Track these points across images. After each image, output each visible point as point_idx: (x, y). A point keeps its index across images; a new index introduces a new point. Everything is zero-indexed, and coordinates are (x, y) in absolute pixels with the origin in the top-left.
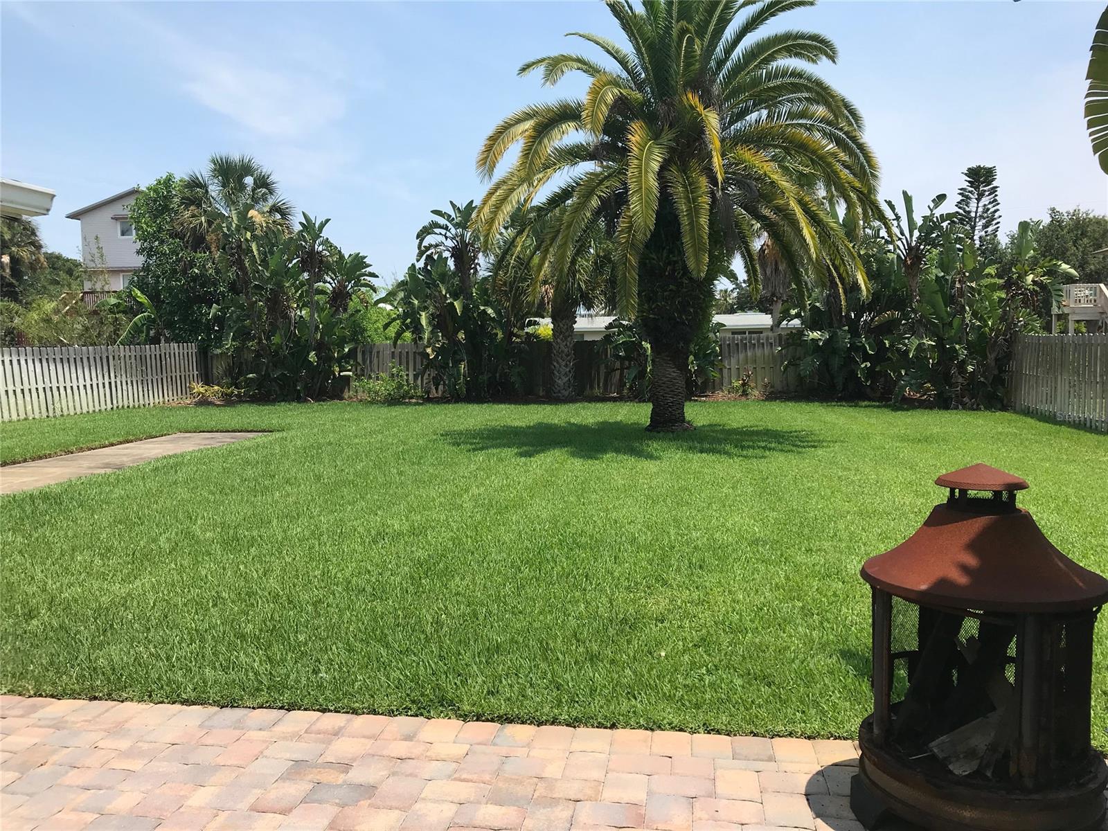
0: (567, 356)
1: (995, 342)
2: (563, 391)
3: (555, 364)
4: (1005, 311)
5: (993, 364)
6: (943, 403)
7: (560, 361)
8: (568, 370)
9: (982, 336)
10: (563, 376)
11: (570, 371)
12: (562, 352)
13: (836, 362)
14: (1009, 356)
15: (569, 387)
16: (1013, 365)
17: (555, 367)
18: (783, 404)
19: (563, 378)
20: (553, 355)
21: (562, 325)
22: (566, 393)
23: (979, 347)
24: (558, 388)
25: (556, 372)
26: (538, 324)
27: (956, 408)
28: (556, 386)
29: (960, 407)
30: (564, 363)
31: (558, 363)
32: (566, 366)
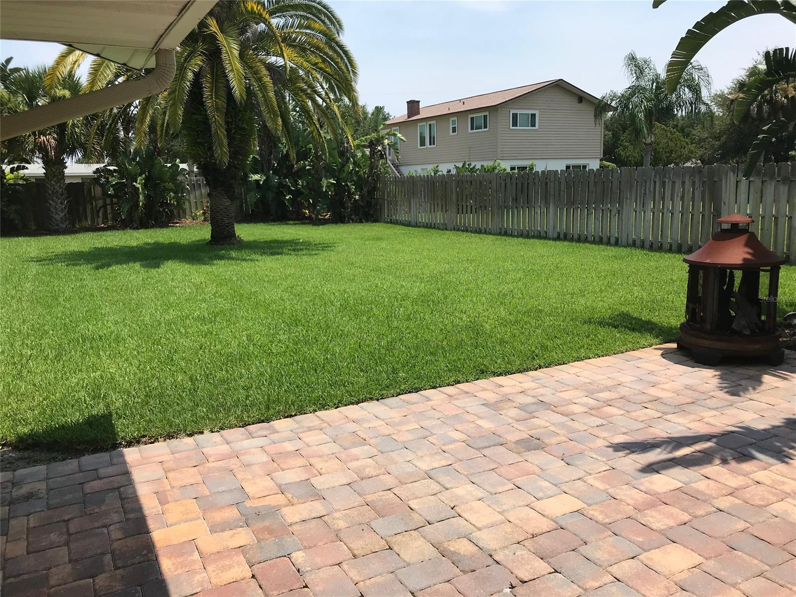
0: (62, 195)
1: (368, 181)
2: (61, 224)
3: (51, 202)
4: (371, 161)
5: (366, 194)
6: (339, 219)
7: (56, 200)
8: (64, 206)
9: (360, 177)
10: (59, 210)
11: (65, 208)
12: (57, 191)
13: (270, 195)
14: (375, 188)
15: (66, 221)
16: (377, 195)
17: (50, 204)
18: (255, 225)
19: (59, 213)
20: (47, 195)
21: (54, 170)
22: (64, 226)
23: (360, 184)
24: (56, 222)
25: (52, 209)
26: (27, 168)
27: (348, 222)
28: (54, 221)
29: (351, 221)
30: (59, 201)
31: (53, 201)
32: (62, 203)
